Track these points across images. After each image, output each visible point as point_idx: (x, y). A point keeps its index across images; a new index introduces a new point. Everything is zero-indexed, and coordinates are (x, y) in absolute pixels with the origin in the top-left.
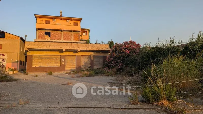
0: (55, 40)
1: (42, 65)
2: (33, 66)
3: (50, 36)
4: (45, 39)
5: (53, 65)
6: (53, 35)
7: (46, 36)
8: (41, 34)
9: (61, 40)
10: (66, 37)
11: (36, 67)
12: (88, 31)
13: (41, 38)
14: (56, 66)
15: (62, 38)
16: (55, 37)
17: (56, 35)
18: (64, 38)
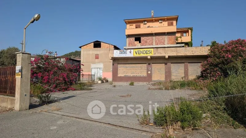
0: (145, 45)
1: (127, 75)
2: (118, 76)
3: (140, 42)
4: (135, 45)
5: (138, 75)
6: (144, 40)
7: (136, 42)
8: (131, 41)
9: (152, 45)
10: (159, 41)
11: (121, 77)
12: (190, 31)
13: (131, 45)
14: (142, 75)
15: (154, 43)
16: (146, 42)
17: (147, 39)
18: (156, 42)
